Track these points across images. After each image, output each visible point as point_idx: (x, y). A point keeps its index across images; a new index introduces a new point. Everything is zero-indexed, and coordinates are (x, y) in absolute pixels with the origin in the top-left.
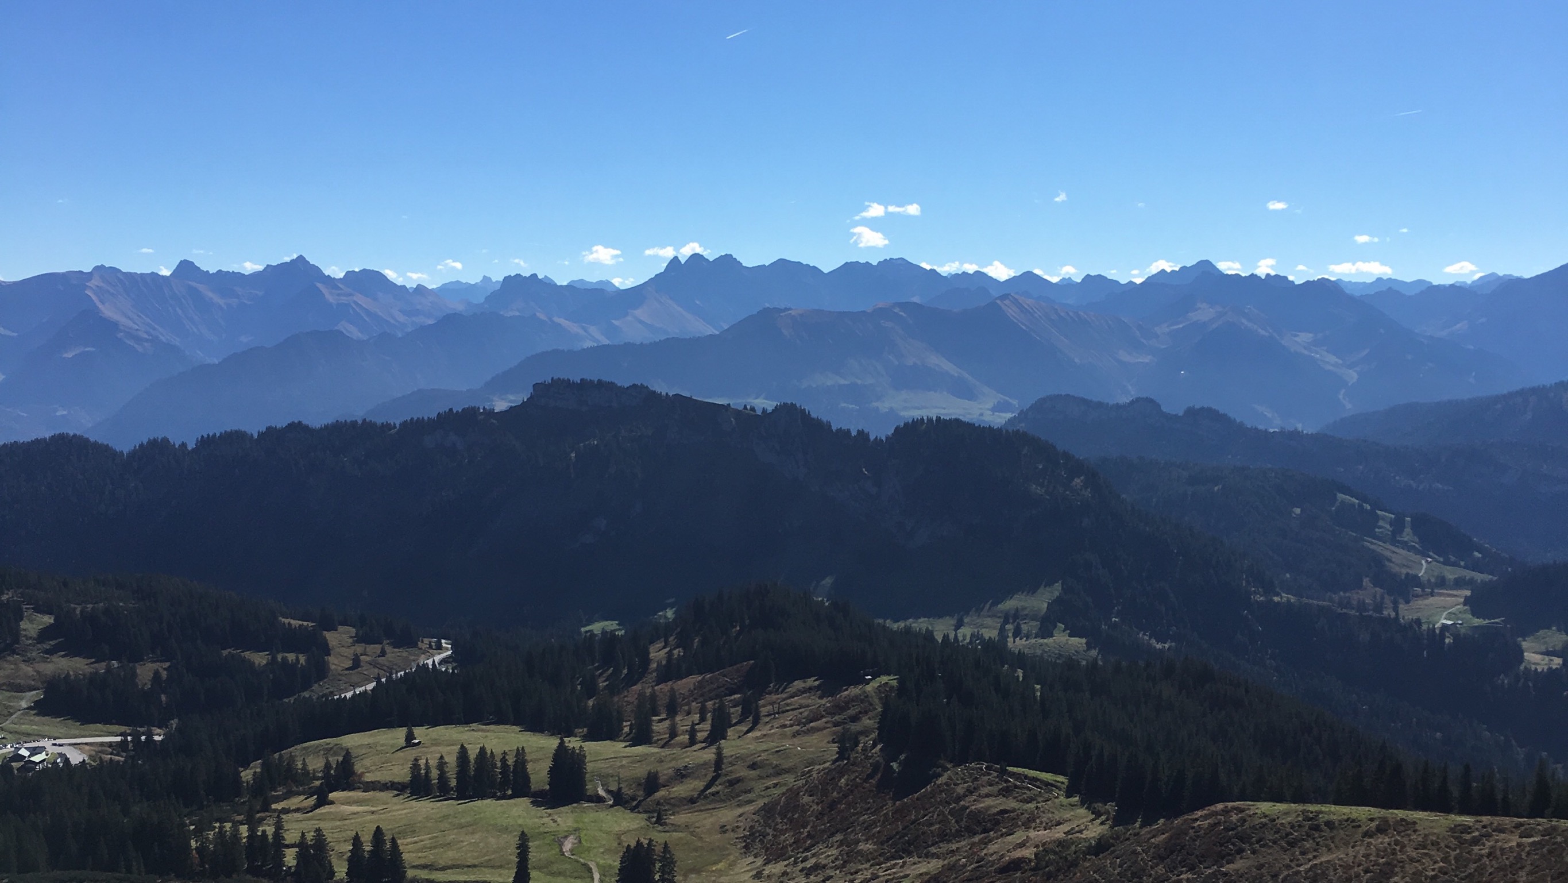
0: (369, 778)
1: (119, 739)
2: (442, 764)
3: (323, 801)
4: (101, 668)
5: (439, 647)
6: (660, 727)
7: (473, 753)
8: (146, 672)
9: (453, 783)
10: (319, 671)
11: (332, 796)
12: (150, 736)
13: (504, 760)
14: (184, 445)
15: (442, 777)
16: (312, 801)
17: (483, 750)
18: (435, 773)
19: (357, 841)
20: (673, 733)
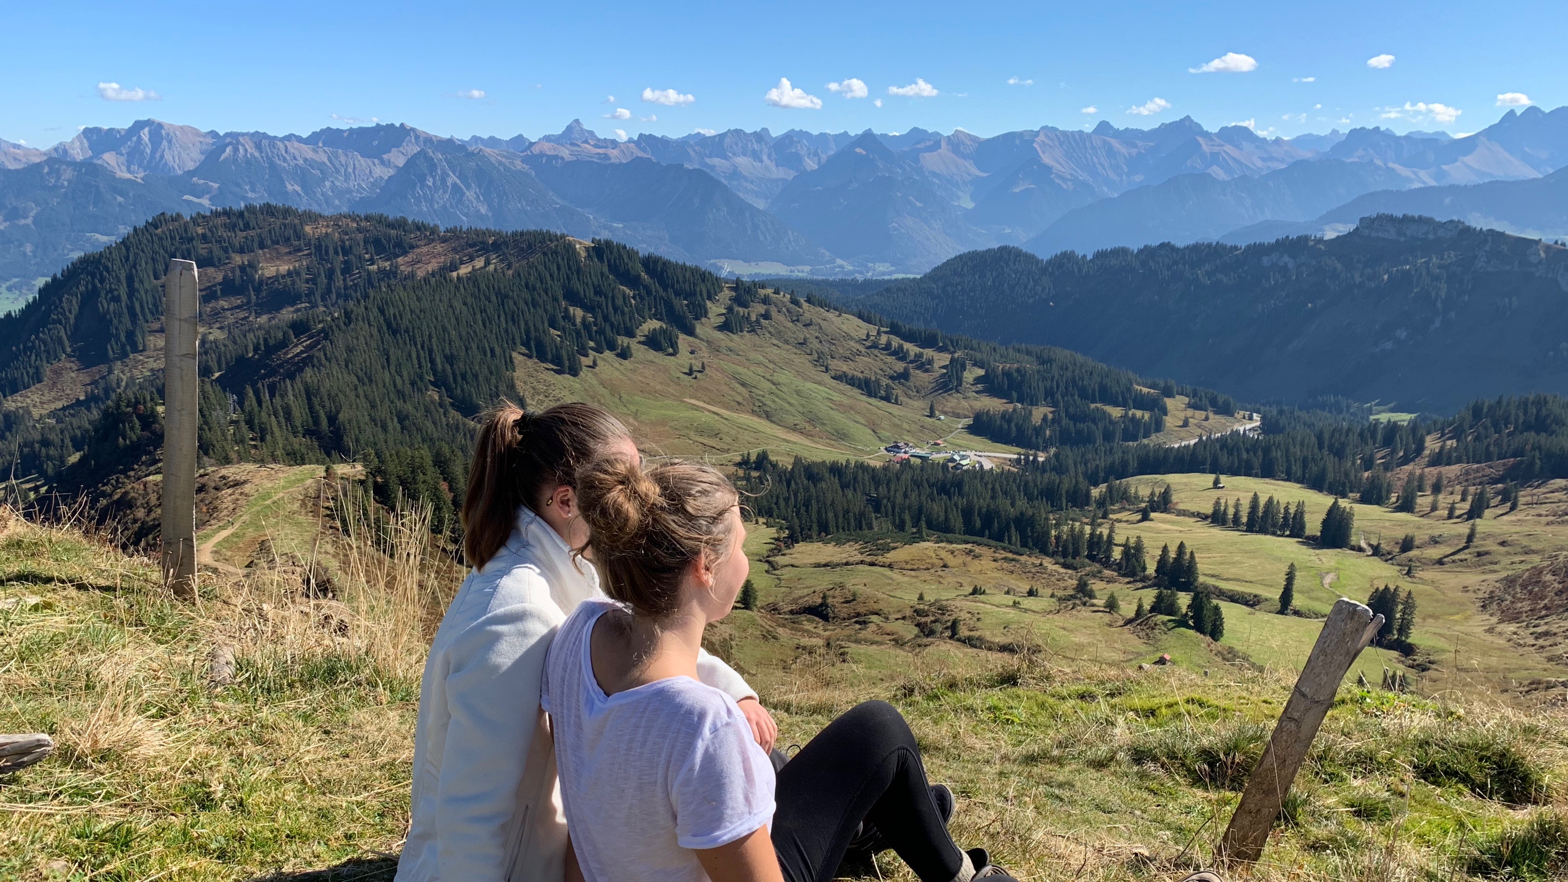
0: (1181, 507)
1: (1016, 456)
2: (1237, 506)
3: (1145, 518)
4: (1010, 408)
5: (1251, 418)
6: (1423, 501)
7: (1263, 501)
8: (1040, 413)
9: (1244, 520)
10: (1158, 426)
11: (1153, 515)
12: (1035, 457)
13: (1287, 509)
14: (1084, 256)
15: (1236, 515)
16: (1139, 517)
17: (1271, 500)
18: (1231, 511)
19: (1165, 549)
20: (1434, 508)
